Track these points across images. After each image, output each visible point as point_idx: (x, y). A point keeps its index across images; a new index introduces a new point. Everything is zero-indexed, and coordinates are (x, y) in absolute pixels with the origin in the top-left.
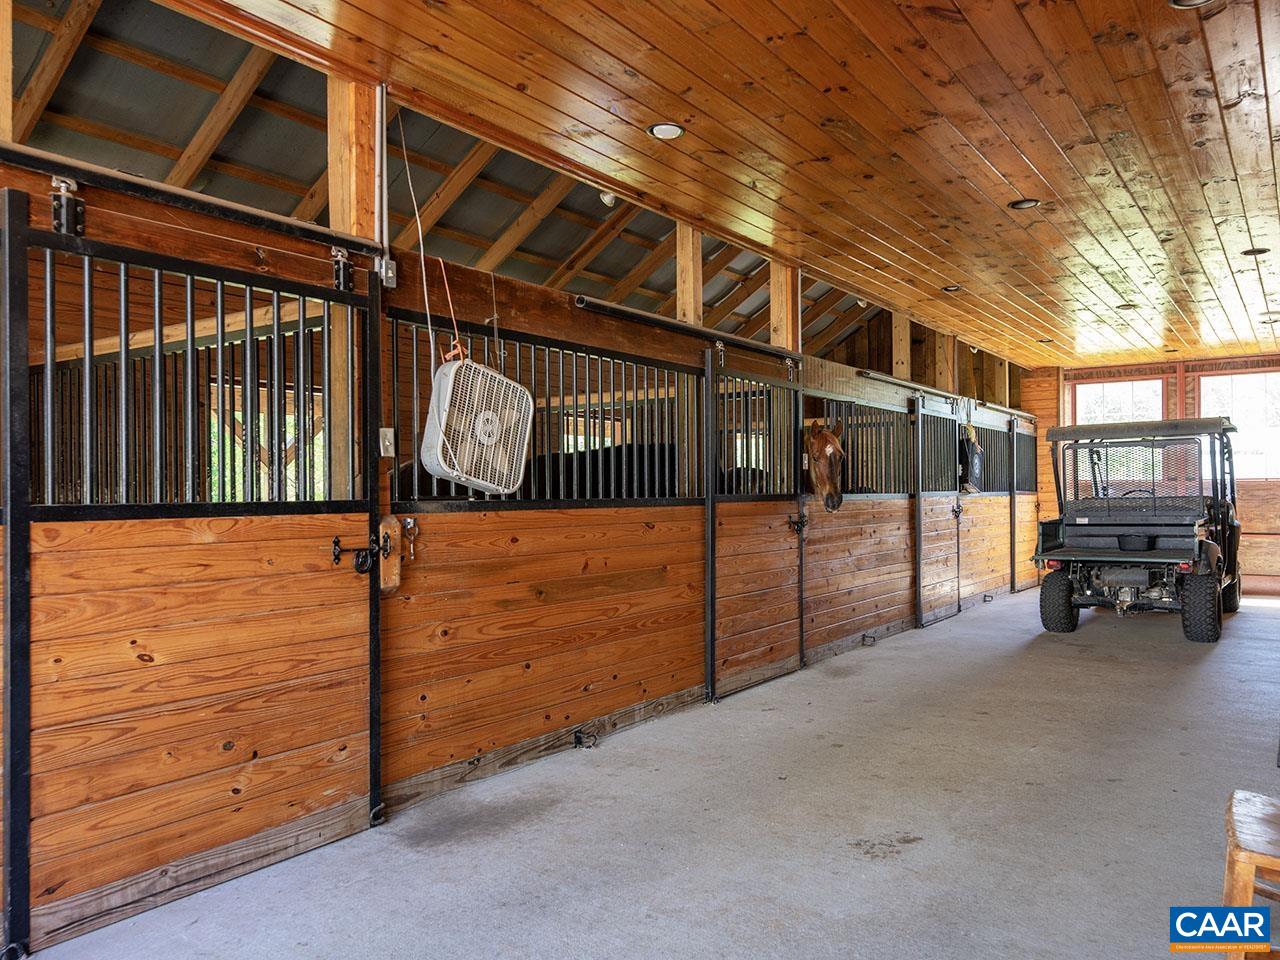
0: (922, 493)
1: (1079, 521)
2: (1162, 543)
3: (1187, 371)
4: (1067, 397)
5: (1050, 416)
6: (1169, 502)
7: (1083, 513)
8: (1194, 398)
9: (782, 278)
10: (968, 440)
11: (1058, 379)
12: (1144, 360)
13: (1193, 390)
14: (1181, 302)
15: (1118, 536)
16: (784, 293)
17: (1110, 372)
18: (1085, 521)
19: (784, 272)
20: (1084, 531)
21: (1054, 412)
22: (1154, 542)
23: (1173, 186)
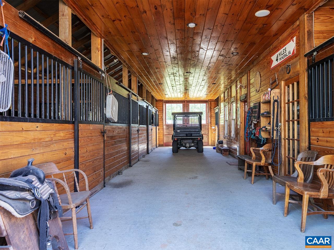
0: (149, 125)
1: (178, 131)
2: (193, 135)
3: (187, 102)
4: (164, 106)
5: (161, 110)
6: (194, 128)
7: (178, 130)
8: (188, 108)
9: (134, 79)
10: (153, 114)
11: (163, 103)
12: (180, 99)
13: (188, 106)
14: (186, 89)
15: (186, 134)
16: (135, 82)
17: (173, 102)
18: (179, 131)
19: (135, 78)
20: (179, 133)
21: (162, 109)
22: (192, 135)
23: (185, 67)
